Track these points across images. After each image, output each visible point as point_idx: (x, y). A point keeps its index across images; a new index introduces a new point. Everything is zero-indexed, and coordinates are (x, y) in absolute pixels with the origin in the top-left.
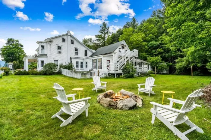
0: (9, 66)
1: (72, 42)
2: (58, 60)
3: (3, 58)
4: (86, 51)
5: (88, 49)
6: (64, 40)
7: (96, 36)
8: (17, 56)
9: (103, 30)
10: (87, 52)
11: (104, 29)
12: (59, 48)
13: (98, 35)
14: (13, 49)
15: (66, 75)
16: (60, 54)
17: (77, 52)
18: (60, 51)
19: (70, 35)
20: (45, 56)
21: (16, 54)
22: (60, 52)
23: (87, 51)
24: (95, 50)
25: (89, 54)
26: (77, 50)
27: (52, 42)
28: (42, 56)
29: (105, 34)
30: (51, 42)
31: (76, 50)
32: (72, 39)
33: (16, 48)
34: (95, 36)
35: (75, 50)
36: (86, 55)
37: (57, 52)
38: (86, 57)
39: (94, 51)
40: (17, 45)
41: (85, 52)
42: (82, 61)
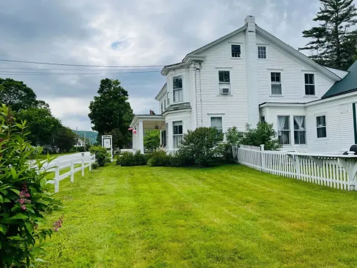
0: (105, 140)
1: (262, 53)
2: (220, 118)
3: (93, 125)
4: (309, 78)
5: (317, 69)
6: (236, 51)
7: (307, 34)
8: (117, 118)
9: (332, 9)
10: (312, 82)
11: (334, 7)
12: (224, 76)
13: (315, 29)
14: (110, 103)
15: (258, 167)
16: (228, 98)
17: (277, 83)
18: (225, 86)
19: (254, 29)
20: (186, 107)
21: (115, 112)
22: (226, 92)
23: (312, 76)
24: (345, 68)
25: (322, 85)
26: (278, 79)
27: (202, 61)
28: (177, 108)
29: (338, 20)
30: (200, 62)
31: (276, 77)
32: (262, 43)
33: (116, 98)
34: (304, 33)
35: (273, 79)
36: (310, 90)
37: (218, 92)
38: (310, 98)
39: (341, 74)
40: (116, 93)
41: (306, 82)
42: (300, 113)
